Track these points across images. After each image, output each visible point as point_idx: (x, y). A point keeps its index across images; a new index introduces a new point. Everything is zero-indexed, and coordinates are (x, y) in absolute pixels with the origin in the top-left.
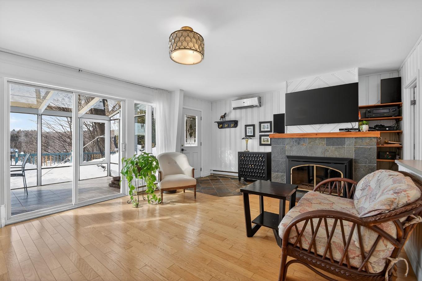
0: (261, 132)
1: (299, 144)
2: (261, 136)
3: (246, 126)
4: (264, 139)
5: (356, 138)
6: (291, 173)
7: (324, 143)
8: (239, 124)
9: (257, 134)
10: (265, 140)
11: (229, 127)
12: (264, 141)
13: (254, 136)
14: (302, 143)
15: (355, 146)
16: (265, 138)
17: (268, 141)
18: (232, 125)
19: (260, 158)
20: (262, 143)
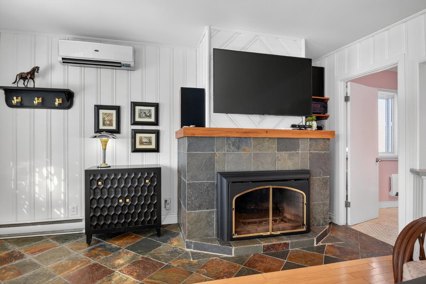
0: (135, 123)
1: (239, 149)
2: (135, 132)
3: (98, 108)
4: (141, 139)
5: (311, 139)
6: (234, 207)
7: (274, 146)
8: (77, 100)
9: (127, 127)
10: (144, 140)
11: (46, 104)
12: (141, 143)
13: (118, 131)
14: (244, 147)
15: (310, 151)
16: (145, 137)
17: (150, 143)
18: (57, 102)
19: (147, 181)
20: (138, 146)
